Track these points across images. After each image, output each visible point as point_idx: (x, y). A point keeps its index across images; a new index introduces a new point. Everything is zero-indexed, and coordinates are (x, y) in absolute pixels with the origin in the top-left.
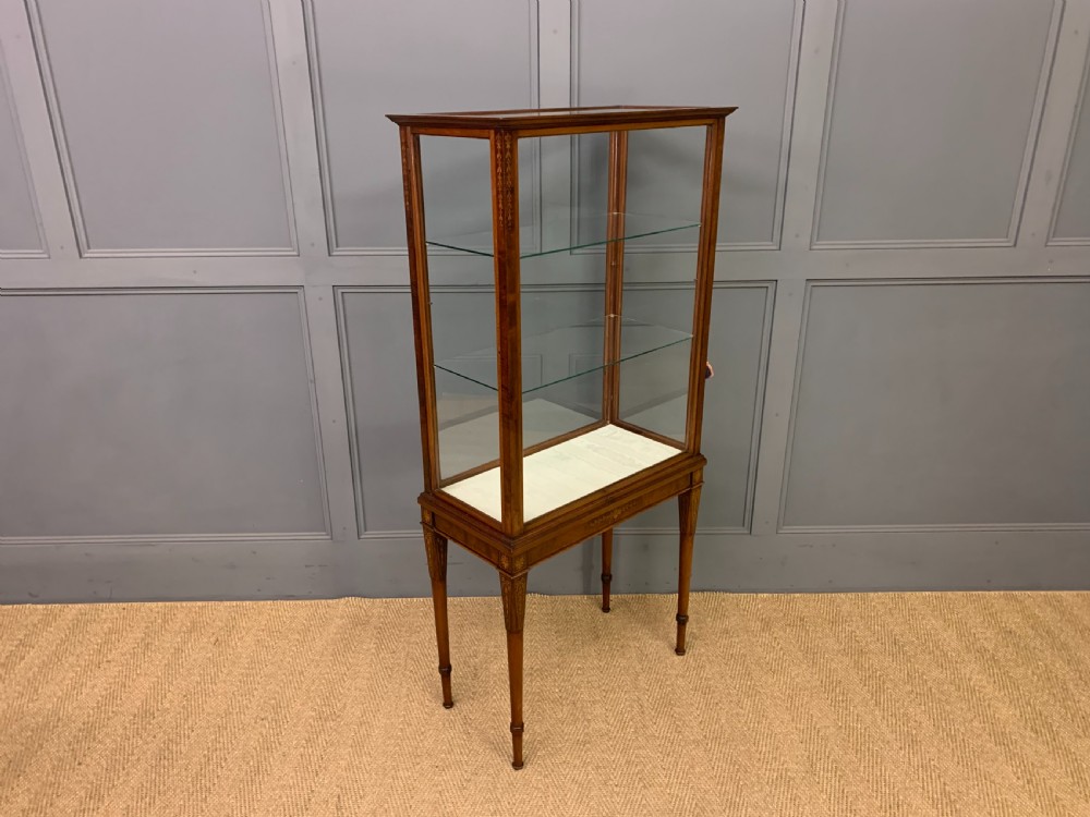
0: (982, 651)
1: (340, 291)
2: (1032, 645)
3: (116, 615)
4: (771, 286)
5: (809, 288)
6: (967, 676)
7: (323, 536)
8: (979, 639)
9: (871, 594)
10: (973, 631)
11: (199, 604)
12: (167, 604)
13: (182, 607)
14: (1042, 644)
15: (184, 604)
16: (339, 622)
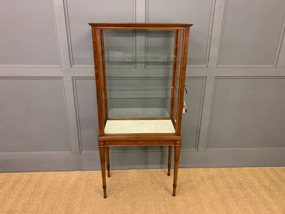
0: (266, 187)
1: (74, 78)
2: (280, 185)
3: (4, 177)
4: (205, 78)
5: (216, 79)
6: (263, 195)
7: (69, 152)
8: (265, 183)
9: (232, 168)
10: (262, 180)
11: (31, 173)
12: (21, 173)
13: (25, 174)
14: (282, 184)
15: (26, 173)
16: (74, 179)
